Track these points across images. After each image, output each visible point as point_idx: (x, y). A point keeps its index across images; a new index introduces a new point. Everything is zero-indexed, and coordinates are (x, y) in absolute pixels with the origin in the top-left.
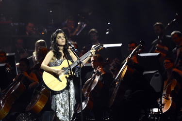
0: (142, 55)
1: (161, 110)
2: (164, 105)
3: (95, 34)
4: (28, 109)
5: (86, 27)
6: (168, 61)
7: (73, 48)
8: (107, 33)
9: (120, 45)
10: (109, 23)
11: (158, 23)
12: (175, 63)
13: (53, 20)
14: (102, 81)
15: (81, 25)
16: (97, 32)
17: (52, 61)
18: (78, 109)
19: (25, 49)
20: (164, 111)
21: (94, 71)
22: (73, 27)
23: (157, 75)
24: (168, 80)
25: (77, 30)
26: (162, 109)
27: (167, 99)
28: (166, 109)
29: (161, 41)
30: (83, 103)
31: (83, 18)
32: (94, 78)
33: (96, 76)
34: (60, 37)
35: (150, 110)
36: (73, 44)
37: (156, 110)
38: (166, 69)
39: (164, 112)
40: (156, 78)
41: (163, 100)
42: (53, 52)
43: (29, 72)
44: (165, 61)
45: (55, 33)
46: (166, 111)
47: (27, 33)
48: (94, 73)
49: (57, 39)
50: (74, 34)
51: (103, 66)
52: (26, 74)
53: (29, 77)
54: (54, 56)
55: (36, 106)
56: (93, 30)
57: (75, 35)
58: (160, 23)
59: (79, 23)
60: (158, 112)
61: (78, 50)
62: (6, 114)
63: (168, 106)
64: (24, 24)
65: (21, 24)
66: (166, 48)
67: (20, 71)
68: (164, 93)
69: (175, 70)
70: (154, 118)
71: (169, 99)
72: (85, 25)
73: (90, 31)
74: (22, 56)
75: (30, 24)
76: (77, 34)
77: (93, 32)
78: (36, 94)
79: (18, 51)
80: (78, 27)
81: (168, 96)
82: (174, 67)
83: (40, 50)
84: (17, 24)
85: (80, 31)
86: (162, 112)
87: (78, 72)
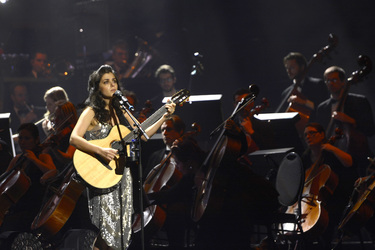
0: (261, 117)
1: (300, 227)
2: (305, 216)
3: (168, 75)
5: (150, 61)
6: (313, 129)
7: (125, 103)
8: (193, 73)
9: (218, 97)
10: (196, 54)
11: (292, 54)
12: (327, 132)
13: (85, 48)
15: (142, 57)
16: (172, 71)
17: (91, 128)
18: (136, 225)
19: (29, 105)
20: (306, 228)
21: (168, 149)
22: (125, 61)
23: (291, 158)
24: (313, 167)
25: (133, 67)
26: (303, 225)
27: (312, 204)
28: (309, 224)
29: (299, 89)
30: (146, 214)
31: (146, 43)
33: (171, 159)
34: (108, 81)
35: (277, 227)
36: (126, 96)
37: (289, 227)
38: (309, 145)
39: (305, 230)
40: (290, 162)
41: (304, 207)
42: (94, 109)
43: (37, 151)
44: (307, 130)
45: (97, 72)
46: (310, 228)
47: (35, 74)
48: (167, 152)
49: (101, 85)
50: (127, 75)
52: (31, 156)
53: (38, 161)
54: (96, 117)
55: (52, 219)
56: (165, 67)
57: (130, 78)
58: (297, 54)
59: (137, 54)
60: (295, 231)
61: (134, 107)
63: (313, 218)
64: (28, 55)
65: (22, 55)
66: (310, 104)
67: (20, 150)
68: (306, 192)
69: (327, 146)
70: (286, 242)
71: (315, 205)
72: (148, 58)
73: (159, 70)
74: (24, 120)
75: (39, 56)
76: (134, 76)
77: (164, 71)
78: (51, 195)
79: (16, 110)
80: (135, 62)
81: (314, 199)
82: (325, 141)
83: (60, 107)
84: (14, 56)
85: (140, 70)
86: (301, 231)
87: (136, 152)
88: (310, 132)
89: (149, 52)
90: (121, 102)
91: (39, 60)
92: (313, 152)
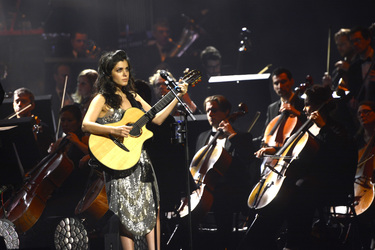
1: (353, 210)
2: (358, 198)
4: (79, 209)
6: (368, 108)
7: (171, 83)
8: (241, 49)
10: (244, 29)
11: (343, 30)
13: (128, 27)
14: (231, 149)
18: (182, 209)
20: (360, 211)
21: (214, 130)
22: (170, 40)
24: (367, 147)
25: (179, 46)
26: (356, 207)
27: (366, 186)
28: (363, 207)
30: (193, 197)
31: (192, 21)
32: (214, 143)
33: (218, 140)
35: (330, 210)
37: (341, 210)
38: (362, 123)
39: (358, 213)
46: (363, 210)
48: (213, 134)
50: (172, 55)
51: (231, 120)
52: (74, 139)
55: (96, 204)
57: (175, 57)
58: (348, 30)
60: (347, 214)
62: (35, 219)
63: (367, 201)
64: (69, 35)
65: (63, 34)
72: (195, 37)
75: (79, 36)
76: (180, 55)
84: (55, 35)
85: (186, 49)
86: (355, 214)
87: (182, 133)
88: (364, 111)
89: (196, 31)
90: (167, 82)
91: (79, 41)
92: (366, 132)
